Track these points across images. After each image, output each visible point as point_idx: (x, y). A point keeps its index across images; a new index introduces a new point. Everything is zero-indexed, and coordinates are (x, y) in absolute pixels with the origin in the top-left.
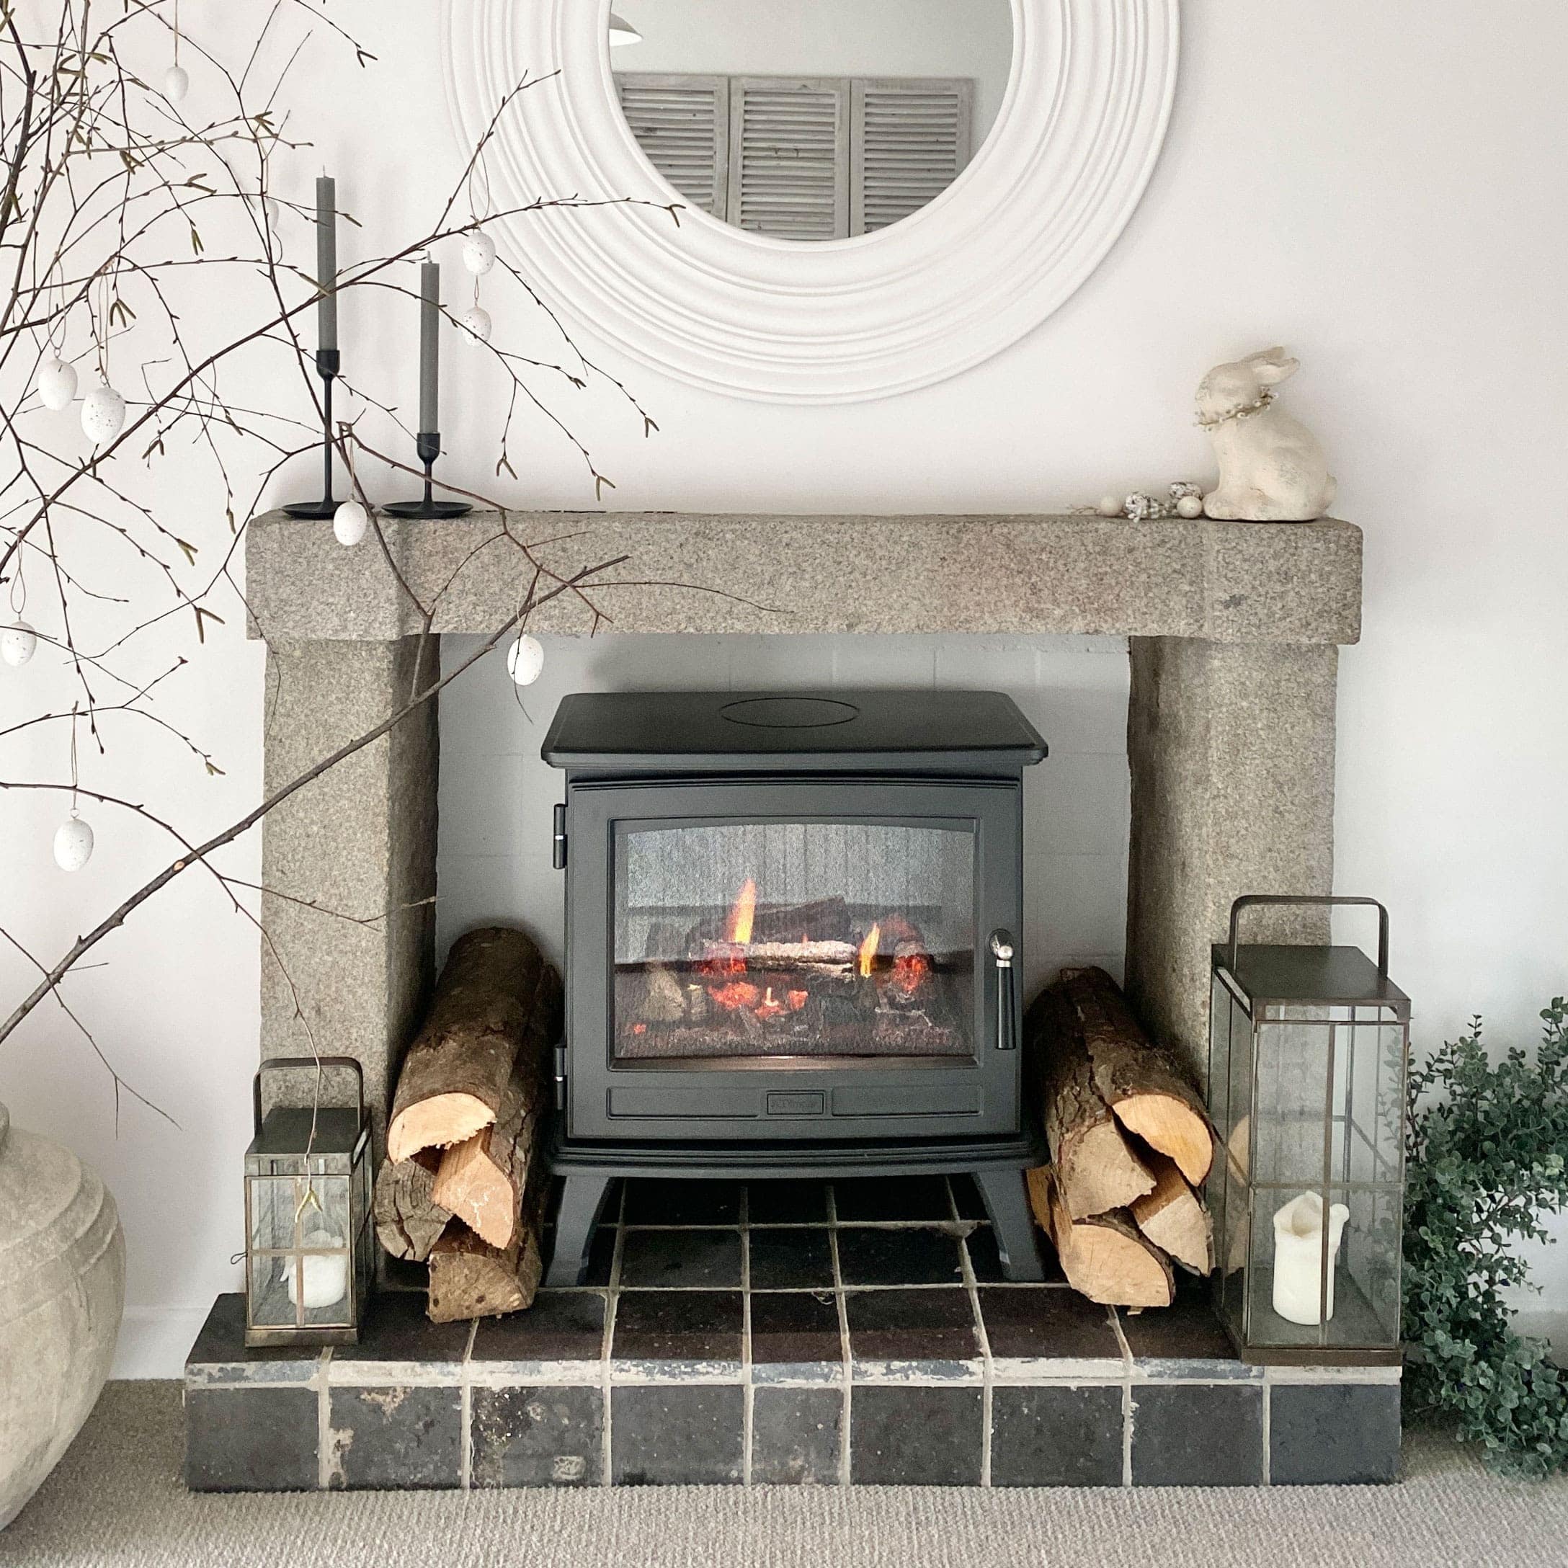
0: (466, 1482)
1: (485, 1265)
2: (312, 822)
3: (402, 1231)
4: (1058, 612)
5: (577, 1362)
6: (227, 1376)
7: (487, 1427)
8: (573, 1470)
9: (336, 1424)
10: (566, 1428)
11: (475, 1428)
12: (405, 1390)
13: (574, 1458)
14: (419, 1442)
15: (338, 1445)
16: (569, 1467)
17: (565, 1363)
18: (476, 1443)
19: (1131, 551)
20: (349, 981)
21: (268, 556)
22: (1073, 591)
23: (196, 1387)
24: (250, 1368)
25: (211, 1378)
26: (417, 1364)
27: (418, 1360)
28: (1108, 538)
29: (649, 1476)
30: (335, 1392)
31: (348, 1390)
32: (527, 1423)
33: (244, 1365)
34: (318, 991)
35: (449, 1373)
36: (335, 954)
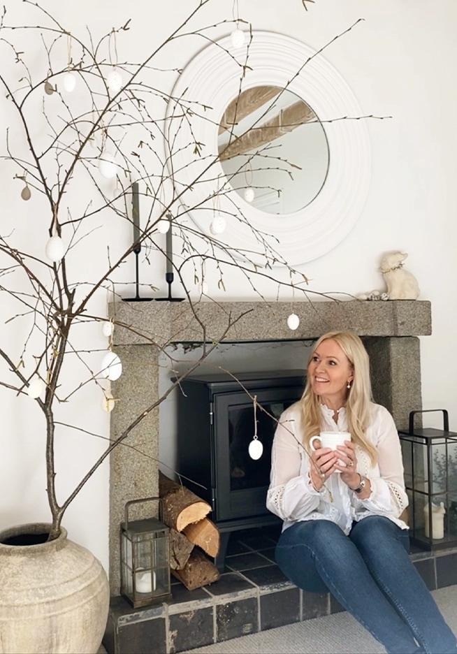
0: (215, 641)
1: (207, 565)
2: (133, 414)
3: (176, 560)
4: (357, 329)
5: (249, 590)
6: (133, 619)
7: (222, 619)
8: (249, 629)
9: (172, 629)
10: (246, 614)
11: (218, 620)
12: (194, 611)
13: (249, 625)
14: (200, 630)
15: (173, 637)
16: (248, 627)
17: (245, 591)
18: (218, 626)
19: (374, 310)
20: (146, 472)
21: (128, 314)
22: (360, 322)
23: (121, 625)
24: (141, 613)
25: (128, 621)
26: (198, 601)
27: (197, 599)
28: (369, 306)
29: (272, 626)
30: (171, 617)
31: (175, 615)
32: (234, 615)
33: (139, 613)
34: (135, 477)
35: (209, 602)
36: (141, 463)
